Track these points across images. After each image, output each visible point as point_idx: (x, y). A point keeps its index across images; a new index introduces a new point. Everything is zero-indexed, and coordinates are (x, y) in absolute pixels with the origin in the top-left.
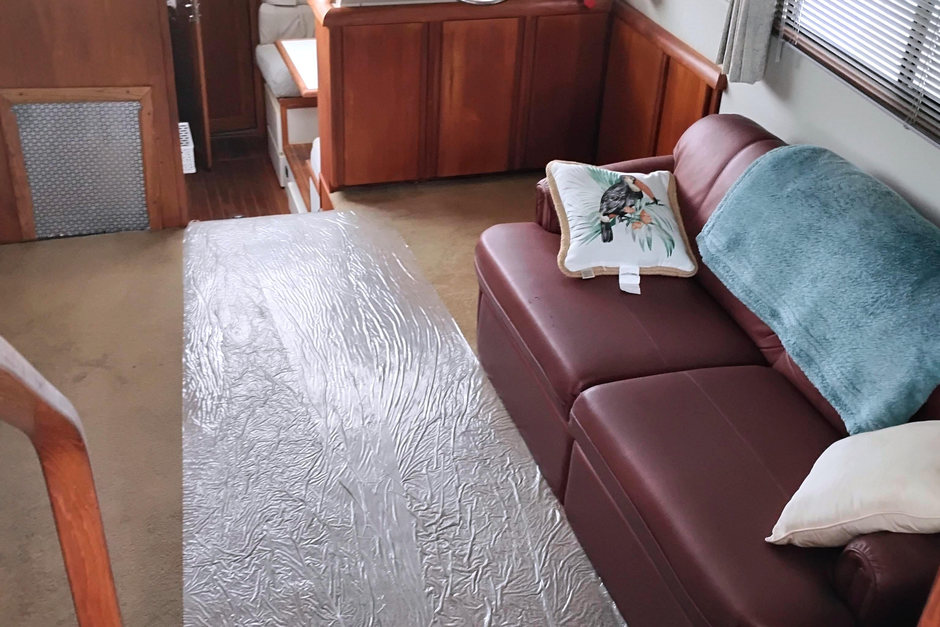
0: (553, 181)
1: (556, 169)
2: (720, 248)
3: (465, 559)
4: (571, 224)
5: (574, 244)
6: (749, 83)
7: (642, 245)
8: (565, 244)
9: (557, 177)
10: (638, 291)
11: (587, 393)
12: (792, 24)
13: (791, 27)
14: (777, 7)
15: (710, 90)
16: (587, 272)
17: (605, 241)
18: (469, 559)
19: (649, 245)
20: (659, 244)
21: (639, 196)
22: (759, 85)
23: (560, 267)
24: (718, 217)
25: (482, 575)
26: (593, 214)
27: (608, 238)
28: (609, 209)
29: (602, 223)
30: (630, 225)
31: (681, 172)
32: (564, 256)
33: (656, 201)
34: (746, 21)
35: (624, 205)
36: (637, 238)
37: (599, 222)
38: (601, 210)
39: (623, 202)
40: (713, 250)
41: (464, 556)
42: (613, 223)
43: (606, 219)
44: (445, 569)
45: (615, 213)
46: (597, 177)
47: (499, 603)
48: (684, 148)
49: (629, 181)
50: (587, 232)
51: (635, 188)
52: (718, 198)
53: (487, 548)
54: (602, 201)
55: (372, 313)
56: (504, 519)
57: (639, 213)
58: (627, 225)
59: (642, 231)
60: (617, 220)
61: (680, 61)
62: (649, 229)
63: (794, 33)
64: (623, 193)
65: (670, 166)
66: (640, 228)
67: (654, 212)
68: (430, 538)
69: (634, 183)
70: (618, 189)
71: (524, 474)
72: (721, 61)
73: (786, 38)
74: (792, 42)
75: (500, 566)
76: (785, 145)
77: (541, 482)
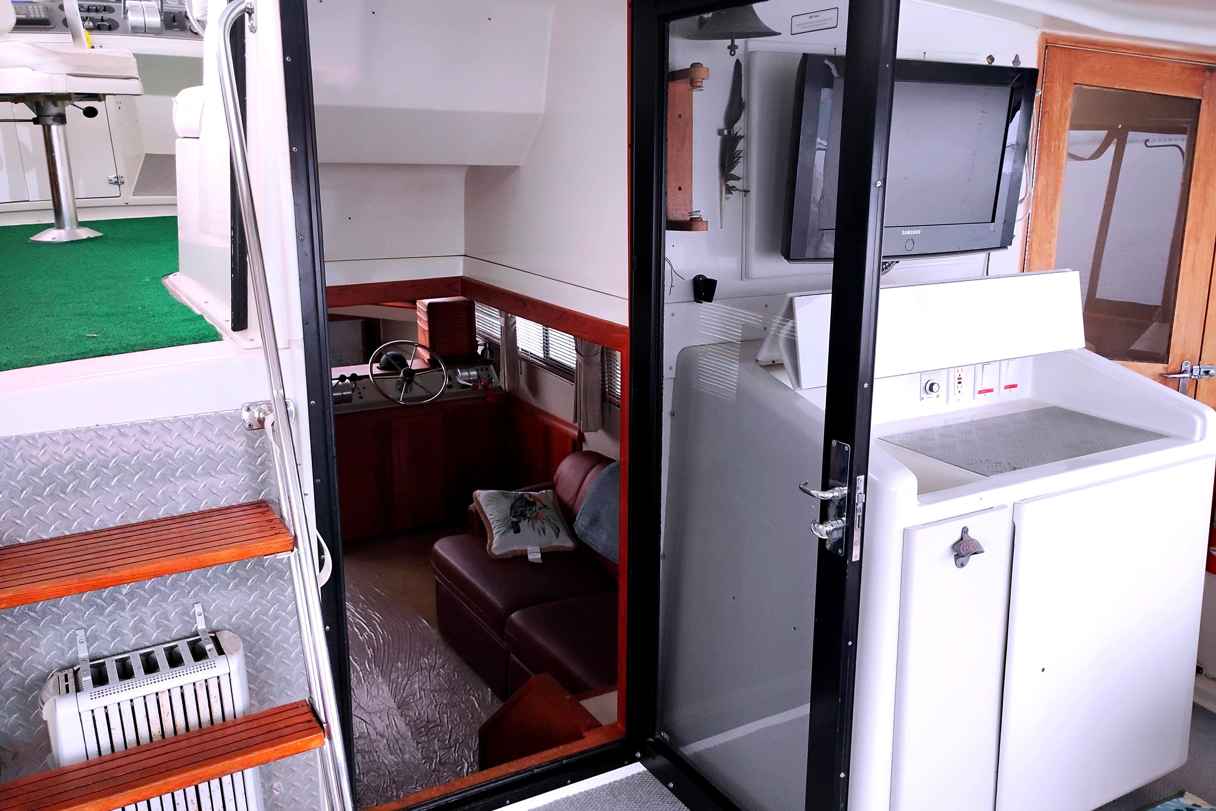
0: (478, 503)
1: (479, 495)
2: (586, 526)
3: (447, 742)
4: (493, 527)
5: (496, 538)
6: (594, 431)
7: (540, 534)
8: (490, 539)
9: (480, 499)
10: (540, 561)
11: (513, 616)
12: (612, 394)
13: (612, 395)
14: (602, 385)
15: (574, 441)
16: (506, 554)
17: (515, 532)
18: (449, 741)
19: (544, 533)
20: (549, 531)
21: (534, 504)
22: (601, 432)
23: (489, 553)
24: (583, 508)
25: (459, 748)
26: (506, 518)
27: (517, 530)
28: (515, 513)
29: (512, 522)
30: (530, 521)
31: (560, 489)
32: (491, 546)
33: (545, 506)
34: (586, 394)
35: (525, 510)
36: (536, 529)
37: (510, 522)
38: (510, 515)
39: (524, 508)
40: (583, 529)
41: (446, 740)
42: (520, 521)
43: (515, 519)
44: (434, 749)
45: (520, 515)
46: (506, 496)
47: (472, 760)
48: (560, 474)
49: (527, 496)
50: (503, 529)
51: (532, 500)
52: (582, 500)
53: (461, 734)
54: (511, 510)
55: (359, 619)
56: (470, 718)
57: (535, 514)
58: (528, 521)
59: (538, 525)
60: (522, 519)
61: (553, 427)
62: (543, 523)
63: (614, 398)
64: (524, 503)
65: (553, 487)
66: (537, 522)
67: (545, 513)
68: (421, 735)
69: (530, 497)
70: (520, 501)
71: (480, 693)
72: (575, 421)
73: (610, 402)
74: (614, 404)
75: (470, 741)
76: (616, 461)
77: (492, 696)
